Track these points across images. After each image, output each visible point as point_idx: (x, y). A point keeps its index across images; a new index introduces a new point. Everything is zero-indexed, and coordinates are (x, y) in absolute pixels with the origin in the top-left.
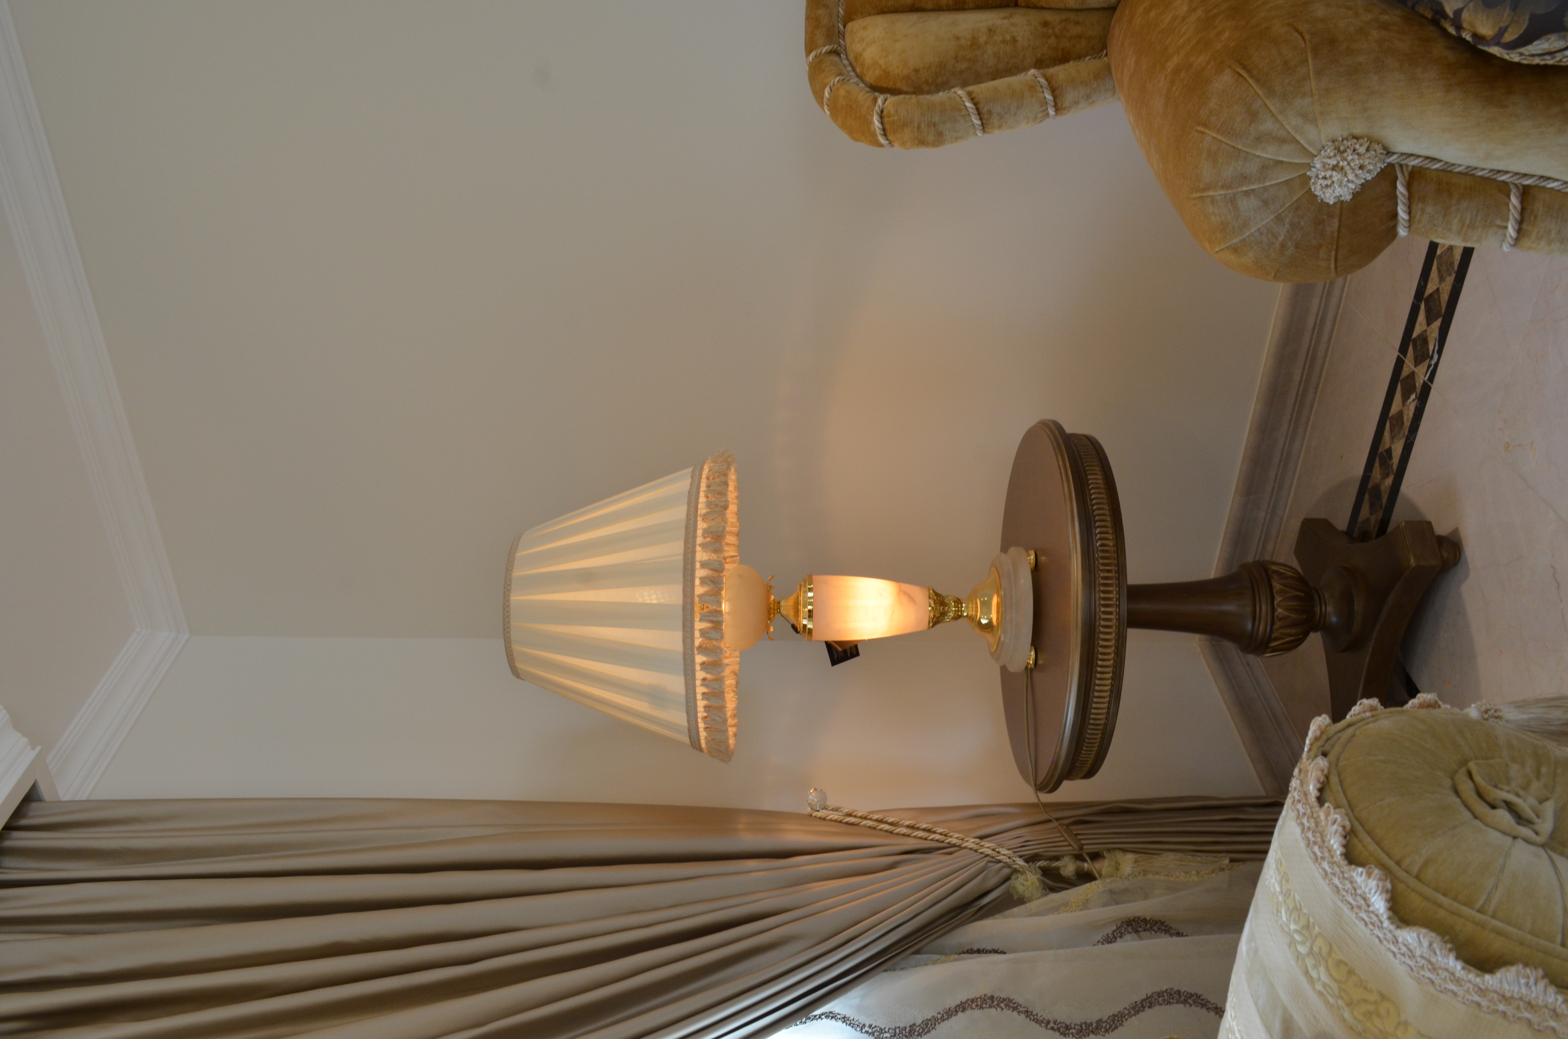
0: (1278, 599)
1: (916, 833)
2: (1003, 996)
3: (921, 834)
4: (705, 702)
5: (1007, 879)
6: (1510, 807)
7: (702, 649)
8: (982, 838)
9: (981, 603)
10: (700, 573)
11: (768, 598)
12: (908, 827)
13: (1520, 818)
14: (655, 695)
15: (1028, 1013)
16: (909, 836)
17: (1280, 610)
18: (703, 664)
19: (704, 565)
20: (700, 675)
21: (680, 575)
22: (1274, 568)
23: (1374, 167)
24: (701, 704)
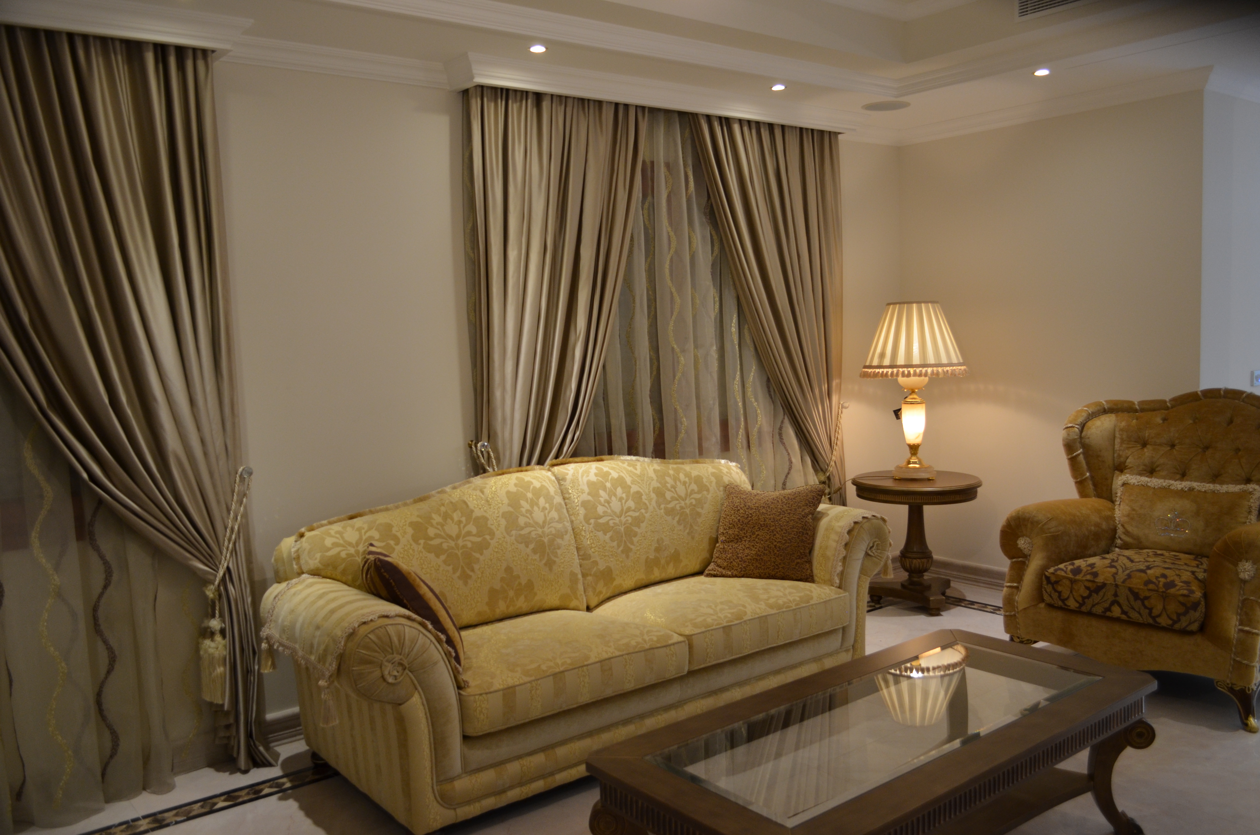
0: (919, 560)
1: (836, 440)
2: (793, 466)
3: (836, 442)
4: (881, 372)
5: (822, 470)
6: (873, 547)
7: (898, 371)
8: (835, 462)
9: (916, 462)
10: (924, 370)
11: (916, 389)
12: (837, 437)
13: (871, 548)
14: (882, 355)
15: (788, 473)
16: (835, 437)
17: (915, 560)
18: (893, 371)
19: (926, 371)
20: (890, 370)
21: (923, 363)
22: (930, 560)
23: (1026, 552)
24: (881, 370)
